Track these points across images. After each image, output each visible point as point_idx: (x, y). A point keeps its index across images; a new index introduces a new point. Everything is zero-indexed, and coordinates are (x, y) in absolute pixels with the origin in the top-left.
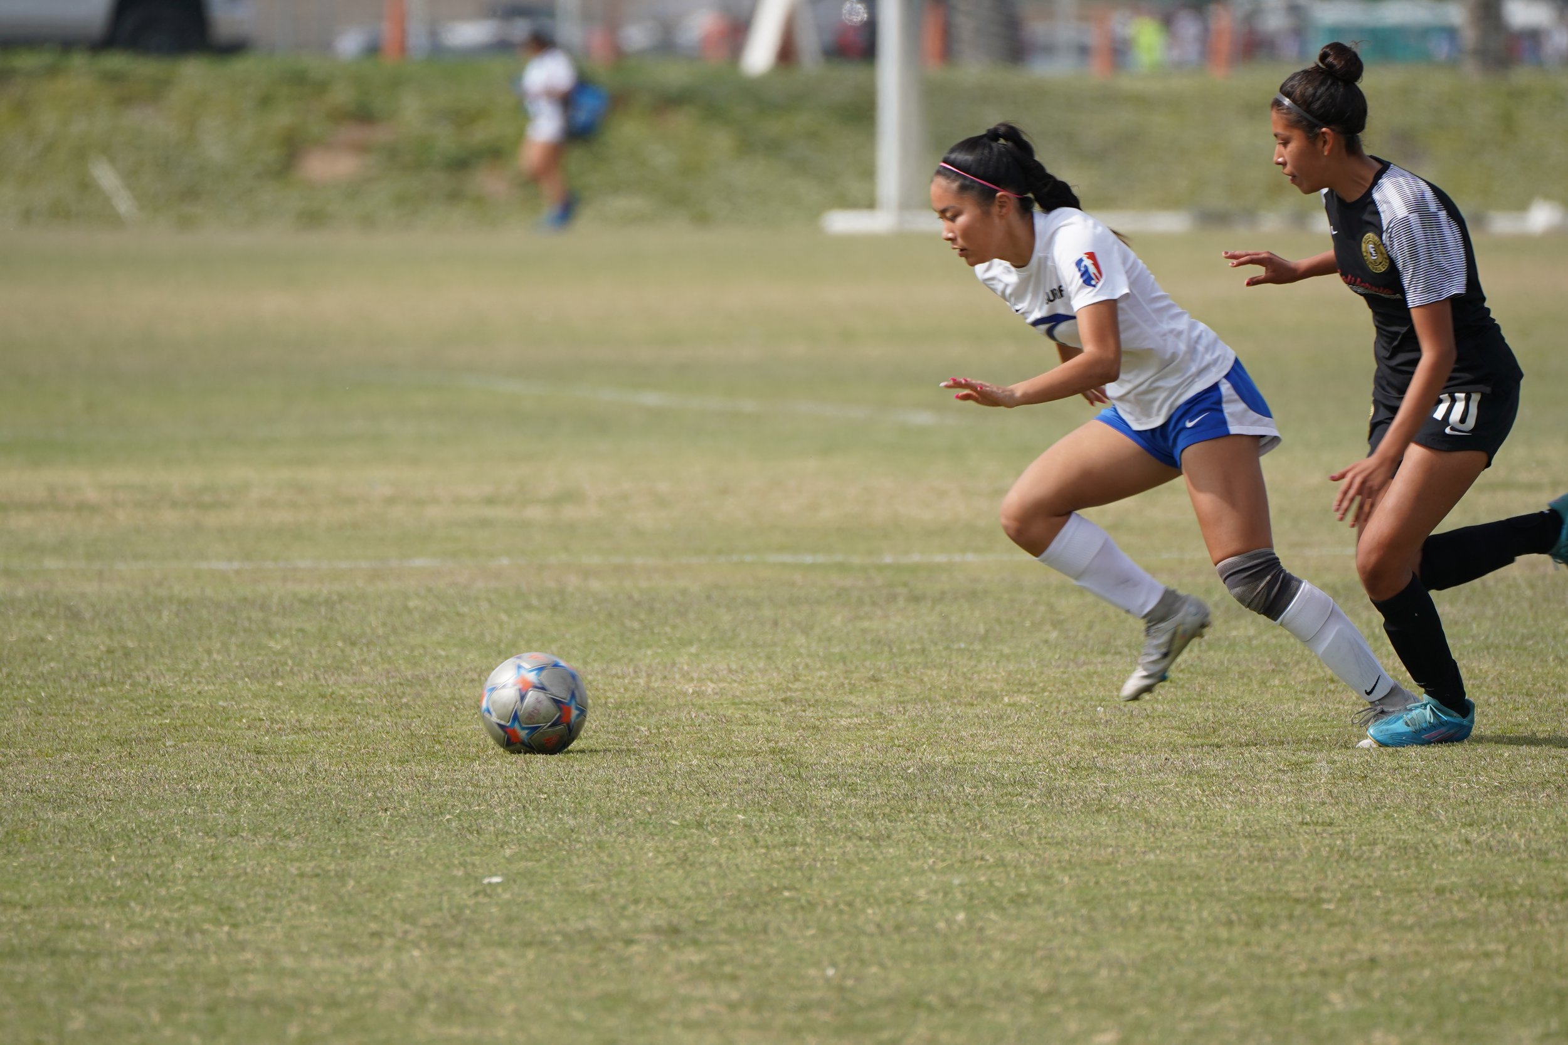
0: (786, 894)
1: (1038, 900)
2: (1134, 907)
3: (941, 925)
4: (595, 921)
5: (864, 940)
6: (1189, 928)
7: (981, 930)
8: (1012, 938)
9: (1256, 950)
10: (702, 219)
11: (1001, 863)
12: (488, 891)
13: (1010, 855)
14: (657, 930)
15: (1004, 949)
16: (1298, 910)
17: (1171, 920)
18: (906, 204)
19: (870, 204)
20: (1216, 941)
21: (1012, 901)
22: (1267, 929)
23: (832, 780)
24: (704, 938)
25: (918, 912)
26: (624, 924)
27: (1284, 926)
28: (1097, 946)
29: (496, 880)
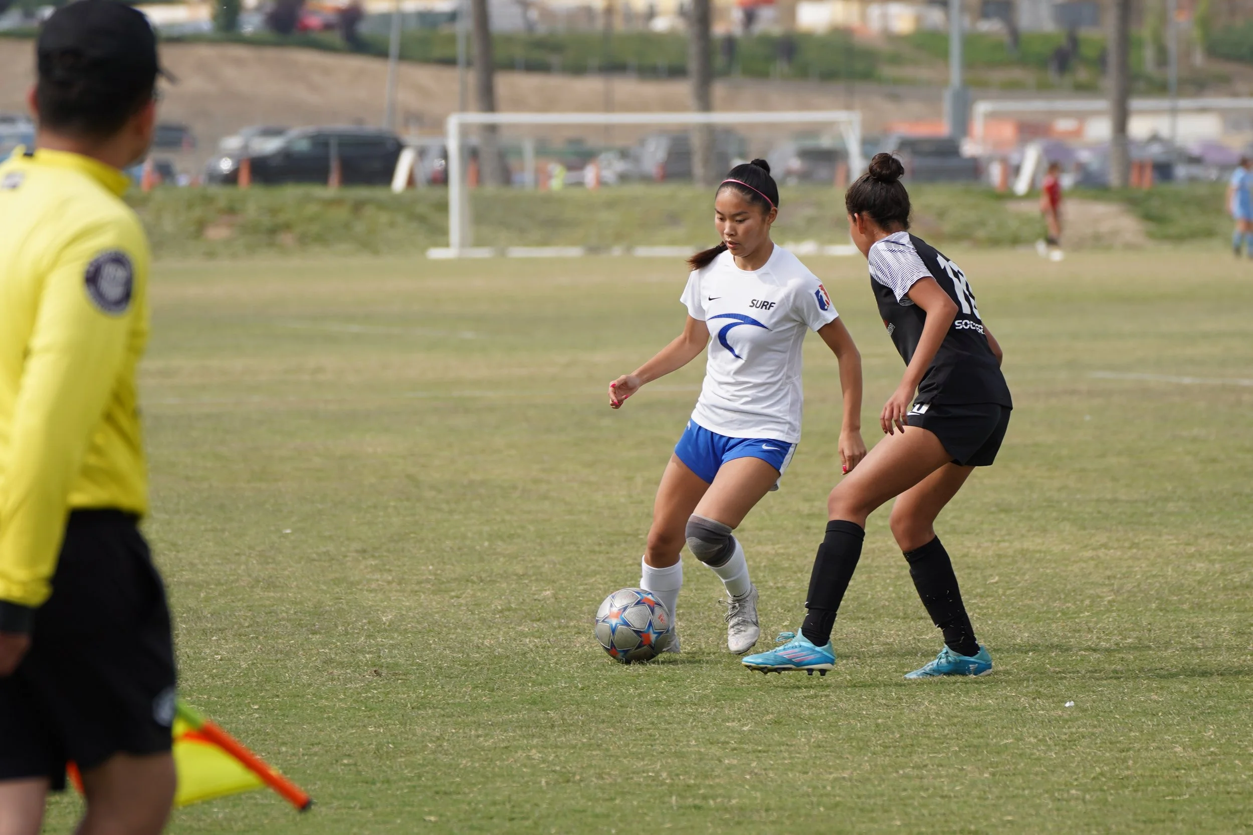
0: (412, 535)
1: (519, 536)
2: (559, 539)
3: (478, 547)
4: (331, 547)
5: (445, 554)
6: (582, 547)
7: (495, 549)
8: (507, 552)
9: (611, 555)
10: (376, 252)
11: (503, 521)
12: (286, 536)
13: (507, 517)
14: (357, 551)
15: (504, 557)
16: (629, 538)
17: (575, 544)
18: (463, 245)
19: (447, 245)
20: (593, 552)
21: (508, 537)
22: (615, 547)
23: (432, 487)
24: (377, 554)
25: (468, 542)
26: (343, 549)
27: (623, 545)
28: (543, 555)
29: (288, 531)
